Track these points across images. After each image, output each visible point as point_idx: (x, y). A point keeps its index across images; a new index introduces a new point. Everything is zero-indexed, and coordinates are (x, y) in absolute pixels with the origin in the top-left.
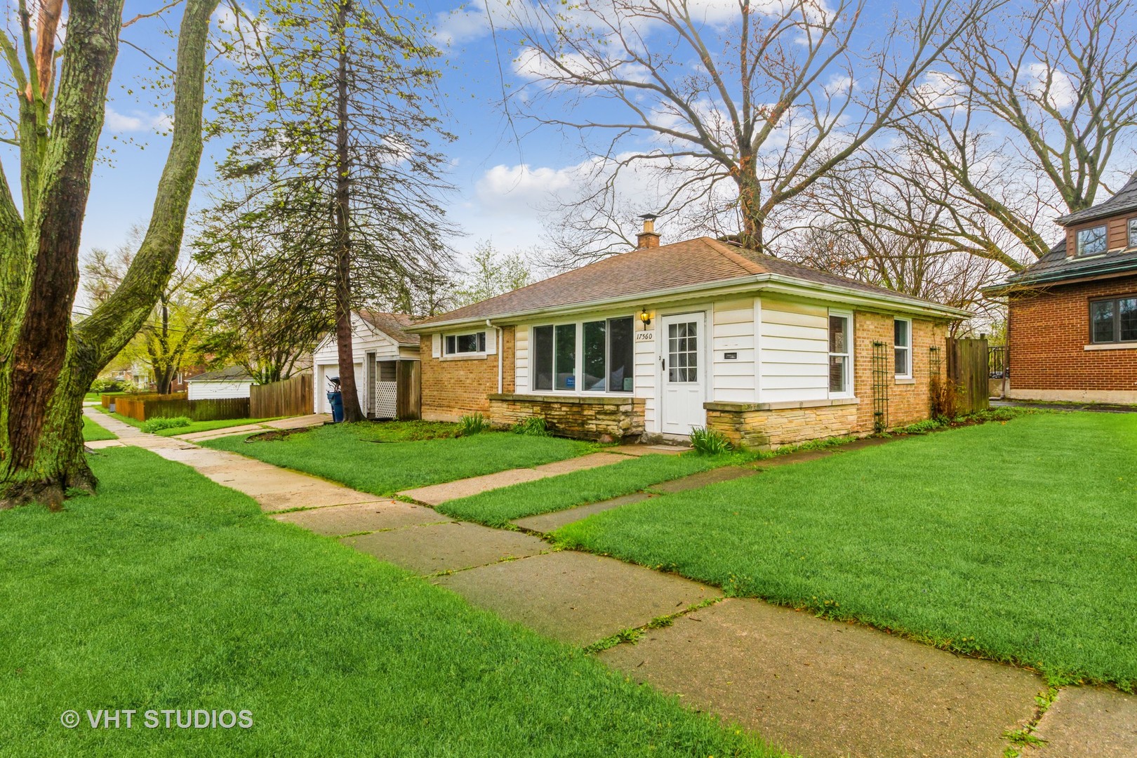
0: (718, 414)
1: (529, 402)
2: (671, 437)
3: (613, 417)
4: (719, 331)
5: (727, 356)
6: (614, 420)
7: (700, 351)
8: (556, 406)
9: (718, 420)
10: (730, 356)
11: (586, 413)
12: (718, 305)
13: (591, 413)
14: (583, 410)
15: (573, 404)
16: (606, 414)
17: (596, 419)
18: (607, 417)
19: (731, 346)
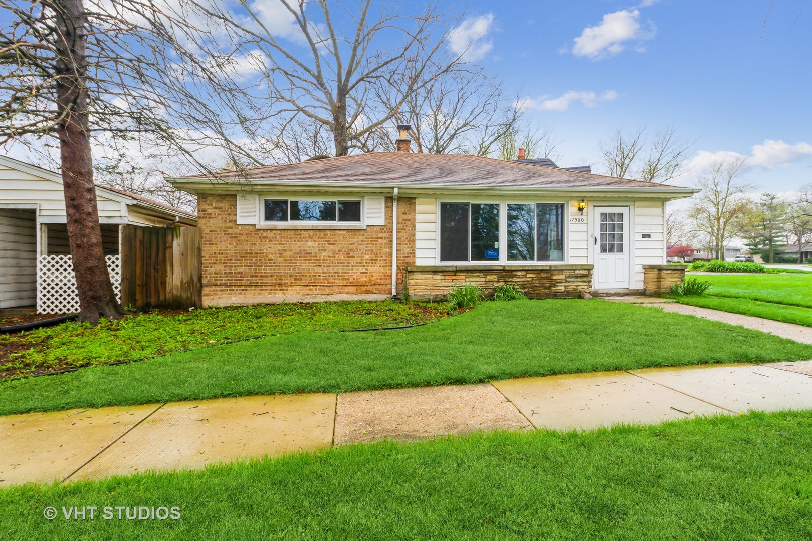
0: (670, 272)
1: (480, 271)
2: (606, 291)
3: (585, 279)
4: (638, 220)
5: (644, 236)
6: (585, 282)
7: (625, 233)
8: (519, 273)
9: (670, 275)
10: (646, 236)
11: (554, 277)
12: (637, 204)
13: (562, 277)
14: (551, 275)
15: (541, 271)
16: (577, 277)
17: (567, 281)
18: (579, 279)
19: (646, 231)
